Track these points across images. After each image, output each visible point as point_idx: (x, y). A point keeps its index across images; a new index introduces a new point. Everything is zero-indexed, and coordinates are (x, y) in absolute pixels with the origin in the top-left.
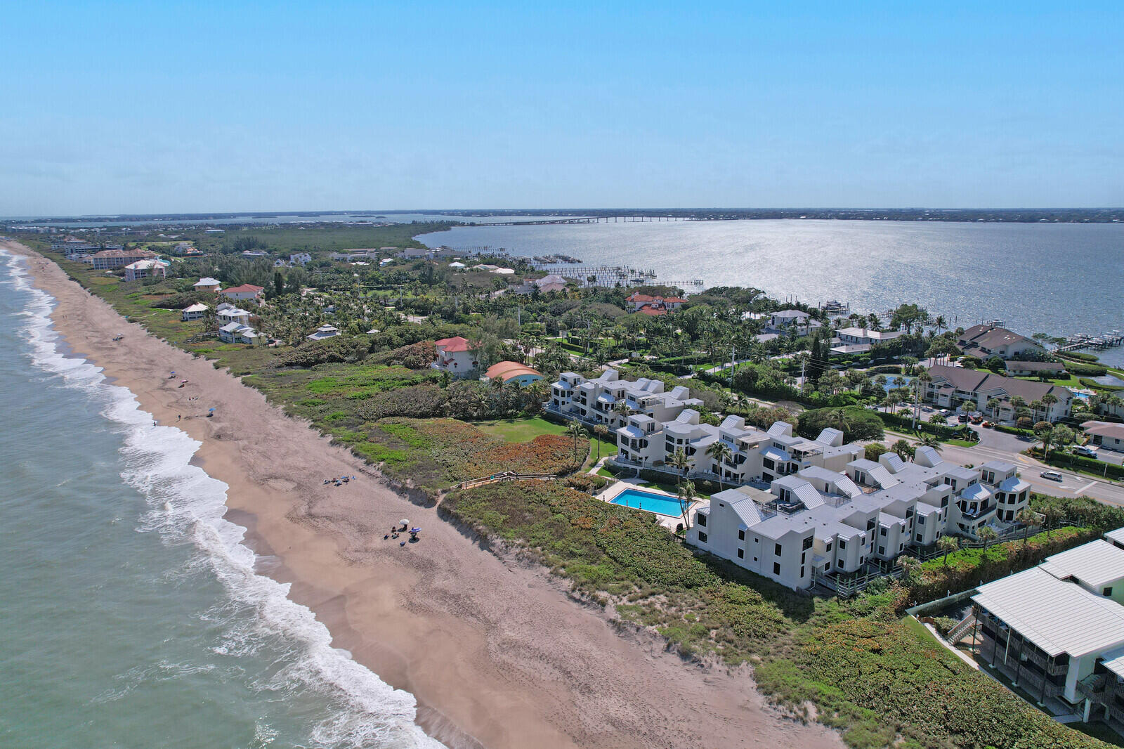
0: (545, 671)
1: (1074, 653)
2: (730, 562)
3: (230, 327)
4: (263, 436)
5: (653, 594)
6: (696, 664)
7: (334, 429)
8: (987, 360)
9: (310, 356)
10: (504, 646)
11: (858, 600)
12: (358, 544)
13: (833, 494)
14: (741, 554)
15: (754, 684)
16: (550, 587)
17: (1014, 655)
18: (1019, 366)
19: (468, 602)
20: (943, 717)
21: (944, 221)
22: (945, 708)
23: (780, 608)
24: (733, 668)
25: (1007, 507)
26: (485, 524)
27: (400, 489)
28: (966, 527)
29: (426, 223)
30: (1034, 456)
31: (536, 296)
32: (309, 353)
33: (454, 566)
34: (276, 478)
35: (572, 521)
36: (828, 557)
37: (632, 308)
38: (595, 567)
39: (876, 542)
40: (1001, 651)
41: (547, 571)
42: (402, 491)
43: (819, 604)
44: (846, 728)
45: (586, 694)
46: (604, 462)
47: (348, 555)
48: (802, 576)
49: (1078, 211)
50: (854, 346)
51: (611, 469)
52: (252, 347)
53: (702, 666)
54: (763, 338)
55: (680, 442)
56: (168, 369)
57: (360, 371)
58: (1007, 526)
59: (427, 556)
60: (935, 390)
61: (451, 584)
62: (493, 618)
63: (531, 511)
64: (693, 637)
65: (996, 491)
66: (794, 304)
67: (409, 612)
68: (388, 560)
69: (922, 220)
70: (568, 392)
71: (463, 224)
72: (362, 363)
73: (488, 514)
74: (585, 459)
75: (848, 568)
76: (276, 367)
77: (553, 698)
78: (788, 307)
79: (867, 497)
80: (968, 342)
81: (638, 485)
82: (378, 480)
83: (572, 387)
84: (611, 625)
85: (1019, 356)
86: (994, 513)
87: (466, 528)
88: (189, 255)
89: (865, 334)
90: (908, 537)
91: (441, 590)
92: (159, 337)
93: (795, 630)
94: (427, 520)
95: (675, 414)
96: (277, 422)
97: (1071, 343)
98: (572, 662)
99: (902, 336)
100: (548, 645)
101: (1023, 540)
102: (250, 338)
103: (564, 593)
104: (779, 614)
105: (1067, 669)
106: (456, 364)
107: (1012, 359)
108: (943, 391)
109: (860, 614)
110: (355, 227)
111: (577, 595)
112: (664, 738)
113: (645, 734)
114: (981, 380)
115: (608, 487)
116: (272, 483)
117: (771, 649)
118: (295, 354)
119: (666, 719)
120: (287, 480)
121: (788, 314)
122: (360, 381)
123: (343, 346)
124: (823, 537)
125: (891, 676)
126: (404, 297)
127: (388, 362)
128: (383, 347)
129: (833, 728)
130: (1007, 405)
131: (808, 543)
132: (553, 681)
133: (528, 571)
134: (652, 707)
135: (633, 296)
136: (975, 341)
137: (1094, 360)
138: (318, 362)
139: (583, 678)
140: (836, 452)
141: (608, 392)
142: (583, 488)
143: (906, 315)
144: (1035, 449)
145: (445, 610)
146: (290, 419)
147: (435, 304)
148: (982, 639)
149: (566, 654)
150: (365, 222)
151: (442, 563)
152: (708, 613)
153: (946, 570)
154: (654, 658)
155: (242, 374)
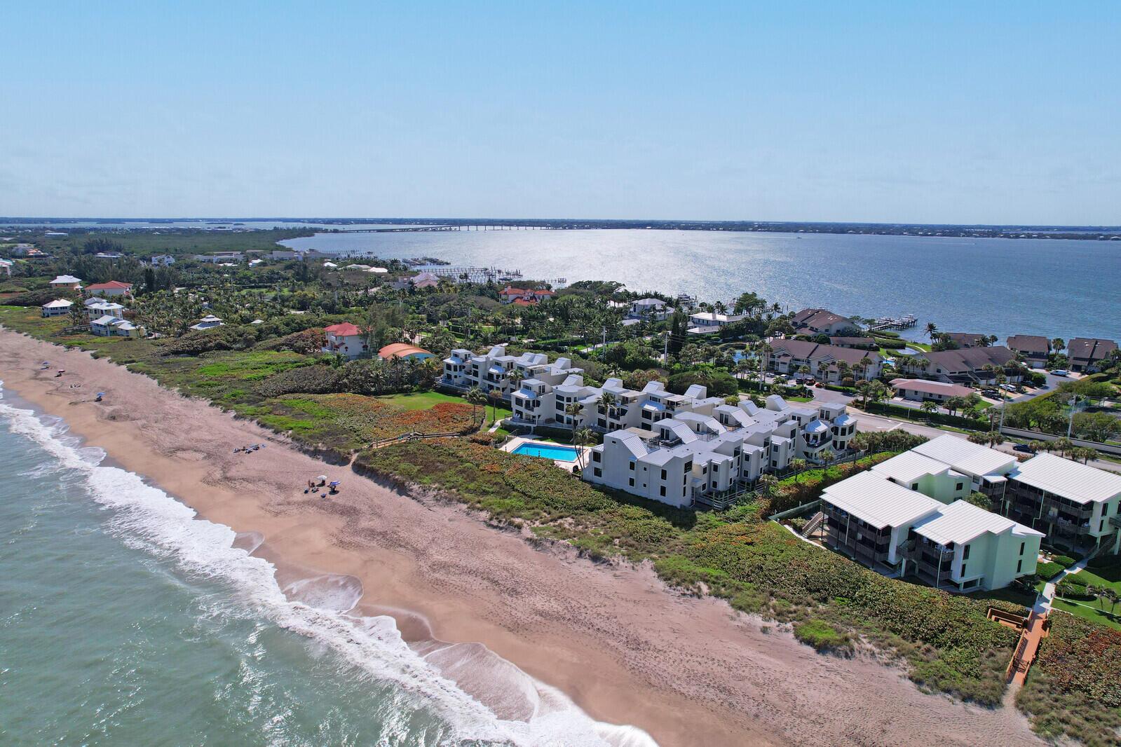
0: (475, 582)
1: (894, 525)
2: (622, 491)
3: (104, 320)
4: (161, 415)
5: (561, 517)
6: (605, 564)
7: (235, 406)
8: (815, 337)
9: (196, 344)
10: (435, 567)
11: (731, 511)
12: (281, 498)
13: (703, 432)
14: (632, 482)
15: (656, 574)
16: (469, 519)
17: (853, 536)
18: (840, 341)
19: (396, 536)
20: (804, 582)
21: (771, 231)
22: (805, 576)
23: (668, 521)
24: (637, 564)
25: (840, 438)
26: (401, 474)
27: (312, 452)
28: (810, 455)
29: (288, 229)
30: (857, 407)
31: (412, 291)
32: (195, 342)
33: (377, 510)
34: (184, 450)
35: (481, 468)
36: (704, 479)
37: (505, 300)
38: (507, 501)
39: (741, 467)
40: (843, 535)
41: (464, 507)
42: (315, 454)
43: (701, 516)
44: (732, 597)
45: (514, 596)
46: (501, 423)
47: (272, 509)
48: (684, 495)
49: (877, 225)
50: (705, 328)
51: (506, 427)
52: (131, 339)
53: (611, 565)
54: (627, 323)
55: (569, 400)
56: (37, 361)
57: (250, 357)
58: (841, 453)
59: (350, 504)
60: (776, 360)
61: (376, 524)
62: (420, 546)
63: (442, 462)
64: (601, 544)
65: (832, 425)
66: (653, 293)
67: (341, 549)
68: (312, 510)
69: (752, 231)
70: (460, 367)
71: (326, 231)
72: (251, 350)
73: (402, 466)
74: (482, 422)
75: (721, 487)
76: (162, 356)
77: (486, 602)
78: (647, 296)
79: (731, 433)
80: (799, 323)
81: (534, 439)
82: (289, 445)
83: (463, 361)
84: (528, 543)
85: (841, 333)
86: (830, 443)
87: (382, 479)
88: (31, 256)
89: (714, 317)
90: (766, 463)
91: (368, 529)
92: (19, 332)
93: (683, 536)
94: (344, 475)
95: (561, 379)
96: (174, 402)
97: (879, 324)
98: (498, 573)
99: (745, 318)
100: (475, 563)
101: (853, 462)
102: (127, 331)
103: (482, 523)
104: (669, 525)
105: (890, 539)
106: (346, 348)
107: (835, 335)
108: (783, 359)
109: (733, 520)
110: (214, 232)
111: (495, 523)
112: (586, 620)
113: (569, 619)
114: (812, 350)
115: (507, 442)
116: (179, 454)
117: (665, 549)
118: (180, 344)
119: (586, 607)
120: (195, 451)
121: (648, 302)
122: (252, 365)
123: (229, 335)
124: (700, 462)
125: (763, 559)
126: (280, 294)
127: (277, 348)
128: (270, 335)
129: (721, 598)
130: (835, 368)
131: (688, 466)
132: (483, 589)
133: (447, 509)
134: (572, 599)
135: (506, 290)
136: (805, 322)
137: (896, 337)
138: (205, 349)
139: (509, 584)
140: (701, 403)
141: (498, 364)
142: (486, 443)
143: (748, 302)
144: (857, 401)
145: (375, 545)
146: (187, 399)
147: (313, 299)
148: (828, 529)
149: (492, 568)
150: (225, 228)
151: (364, 508)
152: (610, 528)
153: (797, 485)
154: (569, 563)
155: (126, 362)
